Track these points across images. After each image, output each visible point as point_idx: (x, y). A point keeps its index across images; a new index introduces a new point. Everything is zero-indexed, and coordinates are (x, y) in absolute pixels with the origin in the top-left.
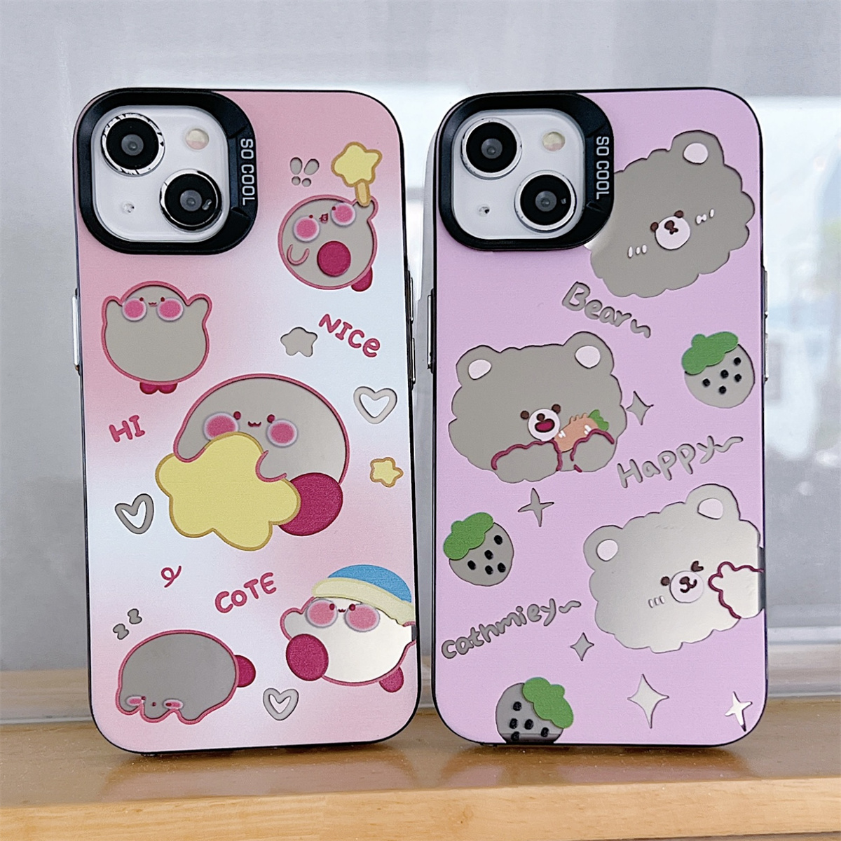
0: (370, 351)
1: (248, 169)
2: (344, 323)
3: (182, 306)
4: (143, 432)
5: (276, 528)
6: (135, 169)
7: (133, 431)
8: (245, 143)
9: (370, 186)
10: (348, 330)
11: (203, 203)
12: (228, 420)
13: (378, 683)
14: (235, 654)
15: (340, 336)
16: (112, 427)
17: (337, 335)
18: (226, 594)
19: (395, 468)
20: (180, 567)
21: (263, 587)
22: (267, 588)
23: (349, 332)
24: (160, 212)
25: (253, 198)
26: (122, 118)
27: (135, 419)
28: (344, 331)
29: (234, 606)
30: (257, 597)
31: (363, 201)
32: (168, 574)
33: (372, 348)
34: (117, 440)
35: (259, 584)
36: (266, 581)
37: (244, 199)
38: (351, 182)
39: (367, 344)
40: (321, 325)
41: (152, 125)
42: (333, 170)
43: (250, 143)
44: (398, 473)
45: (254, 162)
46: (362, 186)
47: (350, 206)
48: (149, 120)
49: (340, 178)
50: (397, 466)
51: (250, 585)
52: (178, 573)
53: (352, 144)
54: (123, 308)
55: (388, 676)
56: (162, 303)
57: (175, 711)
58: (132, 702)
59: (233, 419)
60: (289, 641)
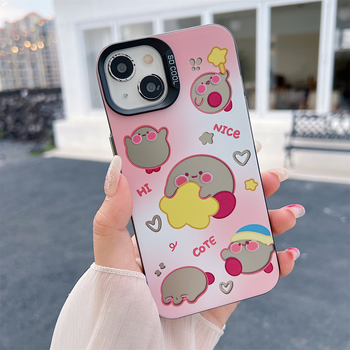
0: (236, 136)
1: (173, 69)
2: (224, 126)
3: (156, 134)
4: (151, 190)
5: (212, 218)
6: (125, 78)
7: (147, 190)
8: (170, 57)
9: (225, 65)
10: (226, 129)
11: (156, 88)
12: (184, 177)
13: (263, 271)
14: (205, 272)
15: (223, 132)
16: (138, 191)
17: (221, 132)
18: (197, 249)
19: (255, 183)
20: (176, 242)
21: (210, 242)
22: (213, 242)
23: (226, 130)
24: (140, 95)
25: (178, 81)
26: (115, 57)
27: (146, 185)
28: (224, 130)
29: (201, 253)
30: (209, 247)
31: (223, 72)
32: (172, 246)
33: (237, 134)
34: (141, 195)
35: (209, 241)
36: (211, 240)
37: (174, 82)
38: (216, 64)
39: (235, 133)
40: (214, 129)
41: (128, 57)
42: (208, 61)
43: (172, 57)
44: (256, 184)
45: (175, 65)
46: (221, 66)
47: (218, 75)
48: (127, 56)
49: (212, 64)
50: (255, 181)
51: (206, 243)
52: (176, 244)
53: (214, 48)
54: (132, 140)
55: (266, 267)
56: (148, 134)
57: (186, 300)
58: (168, 300)
59: (186, 176)
60: (225, 262)
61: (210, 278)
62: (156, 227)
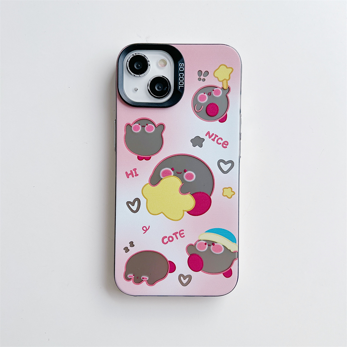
0: (224, 146)
1: (181, 75)
2: (215, 135)
3: (154, 127)
4: (138, 175)
5: (186, 213)
6: (138, 74)
7: (134, 174)
8: (181, 65)
9: (228, 81)
10: (217, 137)
11: (164, 88)
12: (169, 171)
13: (222, 274)
14: (169, 260)
15: (213, 140)
16: (126, 173)
17: (212, 139)
18: (166, 237)
19: (232, 191)
20: (149, 226)
21: (180, 234)
22: (181, 235)
23: (217, 138)
24: (148, 91)
25: (183, 86)
26: (135, 55)
27: (135, 170)
28: (215, 138)
29: (169, 242)
30: (177, 239)
31: (225, 87)
32: (145, 229)
33: (225, 144)
34: (128, 177)
35: (178, 233)
36: (181, 233)
37: (179, 86)
38: (221, 80)
39: (224, 143)
40: (206, 135)
41: (146, 58)
42: (214, 76)
43: (183, 65)
45: (183, 72)
46: (225, 82)
47: (220, 89)
48: (145, 56)
49: (217, 79)
50: (233, 190)
51: (175, 234)
52: (149, 228)
53: (222, 65)
54: (132, 128)
55: (226, 271)
56: (146, 126)
57: (145, 281)
58: (129, 276)
59: (171, 171)
60: (189, 256)
61: (172, 267)
62: (134, 208)
